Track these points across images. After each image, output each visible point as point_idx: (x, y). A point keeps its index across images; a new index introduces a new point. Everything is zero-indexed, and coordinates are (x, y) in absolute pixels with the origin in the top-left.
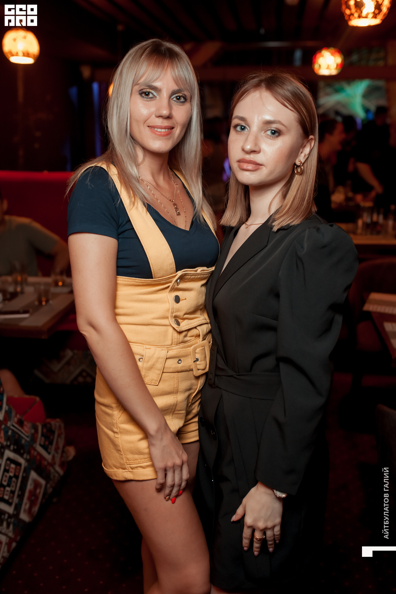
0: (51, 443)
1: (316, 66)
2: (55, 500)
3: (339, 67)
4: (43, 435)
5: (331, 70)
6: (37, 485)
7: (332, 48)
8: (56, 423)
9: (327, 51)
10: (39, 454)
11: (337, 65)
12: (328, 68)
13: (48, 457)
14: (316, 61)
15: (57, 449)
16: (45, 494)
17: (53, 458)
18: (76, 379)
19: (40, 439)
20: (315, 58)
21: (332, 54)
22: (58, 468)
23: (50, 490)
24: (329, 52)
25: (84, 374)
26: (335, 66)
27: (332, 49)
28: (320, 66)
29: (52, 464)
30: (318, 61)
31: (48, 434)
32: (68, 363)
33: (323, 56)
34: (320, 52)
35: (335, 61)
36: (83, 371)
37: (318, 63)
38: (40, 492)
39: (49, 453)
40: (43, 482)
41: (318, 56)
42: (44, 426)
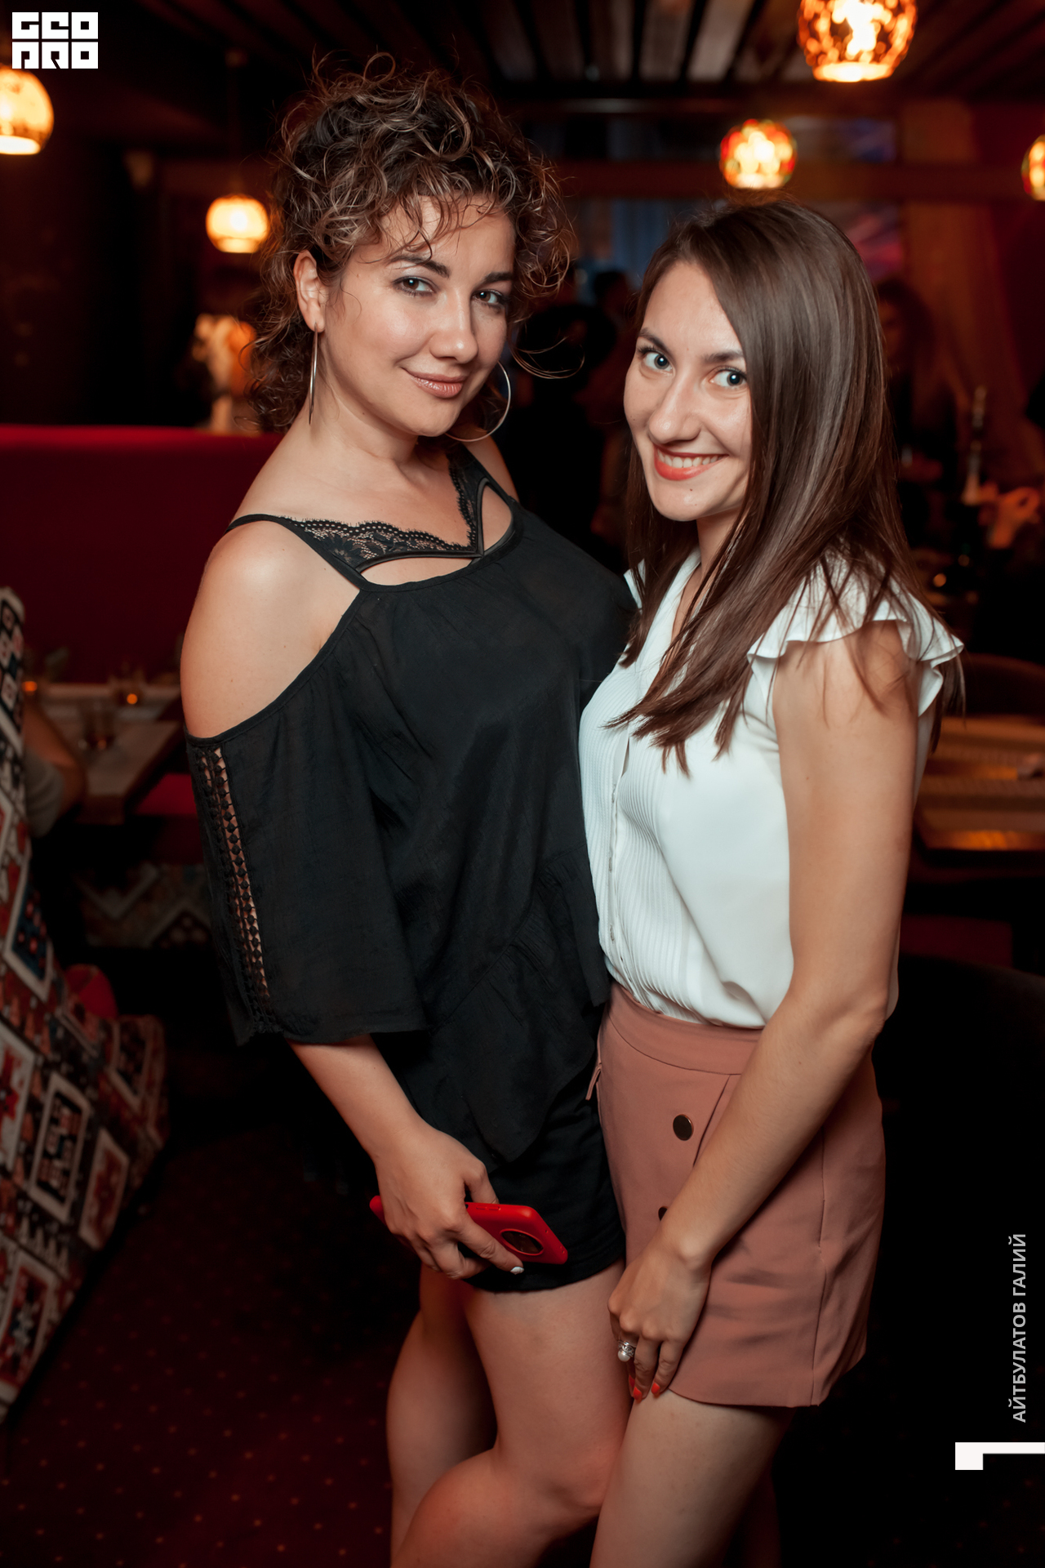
0: (138, 1069)
1: (729, 167)
2: (142, 1210)
3: (786, 169)
4: (123, 1048)
5: (765, 174)
6: (112, 1164)
7: (769, 122)
8: (147, 1025)
9: (757, 128)
10: (116, 1092)
11: (782, 165)
12: (759, 171)
13: (134, 1101)
14: (730, 153)
15: (150, 1085)
16: (128, 1188)
17: (144, 1106)
18: (166, 934)
19: (117, 1058)
20: (727, 145)
21: (770, 137)
22: (152, 1132)
23: (137, 1182)
24: (761, 130)
25: (187, 922)
26: (777, 166)
27: (769, 125)
28: (739, 165)
29: (141, 1120)
30: (733, 153)
31: (133, 1047)
32: (147, 897)
33: (746, 141)
34: (740, 130)
35: (776, 154)
36: (184, 914)
37: (733, 157)
38: (119, 1181)
39: (135, 1092)
40: (123, 1159)
41: (734, 140)
42: (124, 1028)
